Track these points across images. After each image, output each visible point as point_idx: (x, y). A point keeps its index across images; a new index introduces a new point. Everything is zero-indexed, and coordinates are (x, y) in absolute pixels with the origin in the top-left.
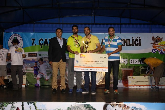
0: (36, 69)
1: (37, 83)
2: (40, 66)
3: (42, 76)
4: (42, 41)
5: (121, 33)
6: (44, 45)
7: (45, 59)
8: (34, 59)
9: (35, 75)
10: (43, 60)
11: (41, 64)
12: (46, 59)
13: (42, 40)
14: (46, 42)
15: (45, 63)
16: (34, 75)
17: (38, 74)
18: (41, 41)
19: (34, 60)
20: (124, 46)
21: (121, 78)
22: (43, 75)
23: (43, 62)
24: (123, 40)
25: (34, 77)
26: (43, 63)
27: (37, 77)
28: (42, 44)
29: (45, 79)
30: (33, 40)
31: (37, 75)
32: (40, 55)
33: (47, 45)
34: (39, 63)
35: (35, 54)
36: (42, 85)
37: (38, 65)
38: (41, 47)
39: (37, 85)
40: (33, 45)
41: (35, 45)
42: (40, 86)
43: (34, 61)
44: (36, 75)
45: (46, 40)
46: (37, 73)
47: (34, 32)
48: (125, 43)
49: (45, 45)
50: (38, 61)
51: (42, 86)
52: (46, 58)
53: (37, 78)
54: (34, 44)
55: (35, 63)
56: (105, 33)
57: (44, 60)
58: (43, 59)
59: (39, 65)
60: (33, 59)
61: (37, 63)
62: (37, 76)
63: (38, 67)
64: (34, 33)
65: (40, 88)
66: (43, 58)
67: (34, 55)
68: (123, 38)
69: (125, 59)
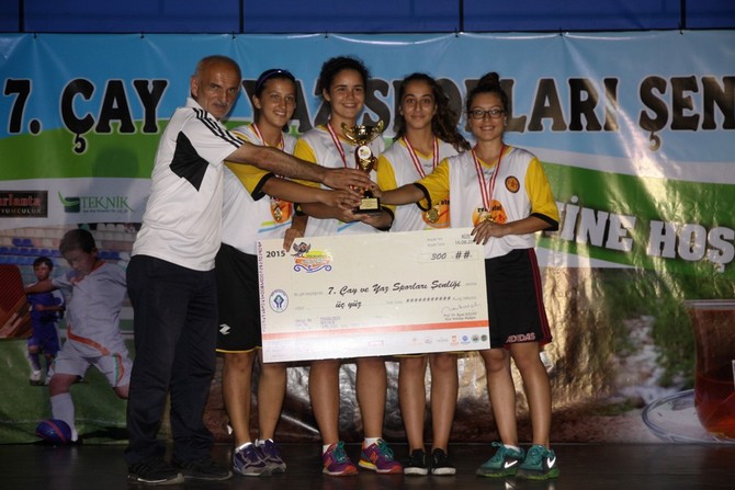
0: (40, 307)
1: (56, 418)
2: (70, 289)
3: (92, 360)
4: (88, 97)
5: (682, 27)
6: (103, 127)
7: (110, 237)
8: (29, 234)
9: (34, 356)
10: (98, 245)
11: (78, 275)
12: (119, 237)
13: (86, 88)
14: (115, 106)
15: (107, 267)
16: (26, 353)
17: (58, 349)
18: (78, 97)
19: (27, 242)
20: (704, 127)
21: (686, 375)
22: (97, 353)
23: (97, 259)
24: (705, 81)
25: (28, 372)
26: (93, 268)
27: (51, 373)
28: (89, 121)
29: (113, 383)
30: (20, 88)
31: (54, 356)
32: (74, 206)
33: (122, 130)
34: (62, 263)
35: (34, 194)
36: (89, 430)
37: (54, 282)
38: (79, 145)
39: (53, 431)
40: (15, 126)
41: (35, 127)
42: (74, 438)
43: (24, 252)
44: (42, 358)
45: (115, 89)
46: (54, 337)
47: (21, 30)
48: (716, 108)
49: (109, 130)
50: (57, 247)
51: (93, 441)
52: (122, 228)
53: (55, 379)
54: (25, 124)
55: (37, 263)
56: (561, 31)
57: (104, 242)
58: (98, 236)
59: (63, 279)
60: (21, 235)
61: (50, 265)
62: (49, 364)
63: (57, 294)
64: (19, 39)
65: (74, 451)
66: (94, 226)
67: (24, 202)
68: (703, 70)
69: (716, 231)
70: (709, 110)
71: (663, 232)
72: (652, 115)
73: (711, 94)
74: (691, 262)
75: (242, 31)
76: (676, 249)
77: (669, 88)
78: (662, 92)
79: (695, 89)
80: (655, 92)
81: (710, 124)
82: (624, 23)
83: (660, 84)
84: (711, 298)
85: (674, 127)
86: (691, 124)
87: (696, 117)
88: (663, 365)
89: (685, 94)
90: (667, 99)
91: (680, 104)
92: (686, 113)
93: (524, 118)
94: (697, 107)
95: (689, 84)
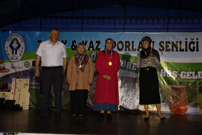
5: (168, 31)
9: (41, 92)
21: (167, 100)
22: (52, 92)
30: (40, 42)
47: (41, 31)
68: (171, 40)
69: (174, 72)
70: (173, 48)
71: (163, 71)
72: (161, 48)
73: (173, 45)
74: (169, 78)
75: (82, 31)
76: (166, 75)
77: (165, 43)
78: (164, 44)
79: (170, 44)
80: (162, 44)
81: (173, 50)
82: (156, 30)
83: (163, 43)
84: (173, 85)
85: (166, 51)
86: (169, 50)
87: (170, 49)
88: (163, 98)
89: (168, 44)
90: (164, 45)
91: (167, 46)
92: (168, 48)
93: (136, 49)
94: (170, 47)
95: (169, 42)
